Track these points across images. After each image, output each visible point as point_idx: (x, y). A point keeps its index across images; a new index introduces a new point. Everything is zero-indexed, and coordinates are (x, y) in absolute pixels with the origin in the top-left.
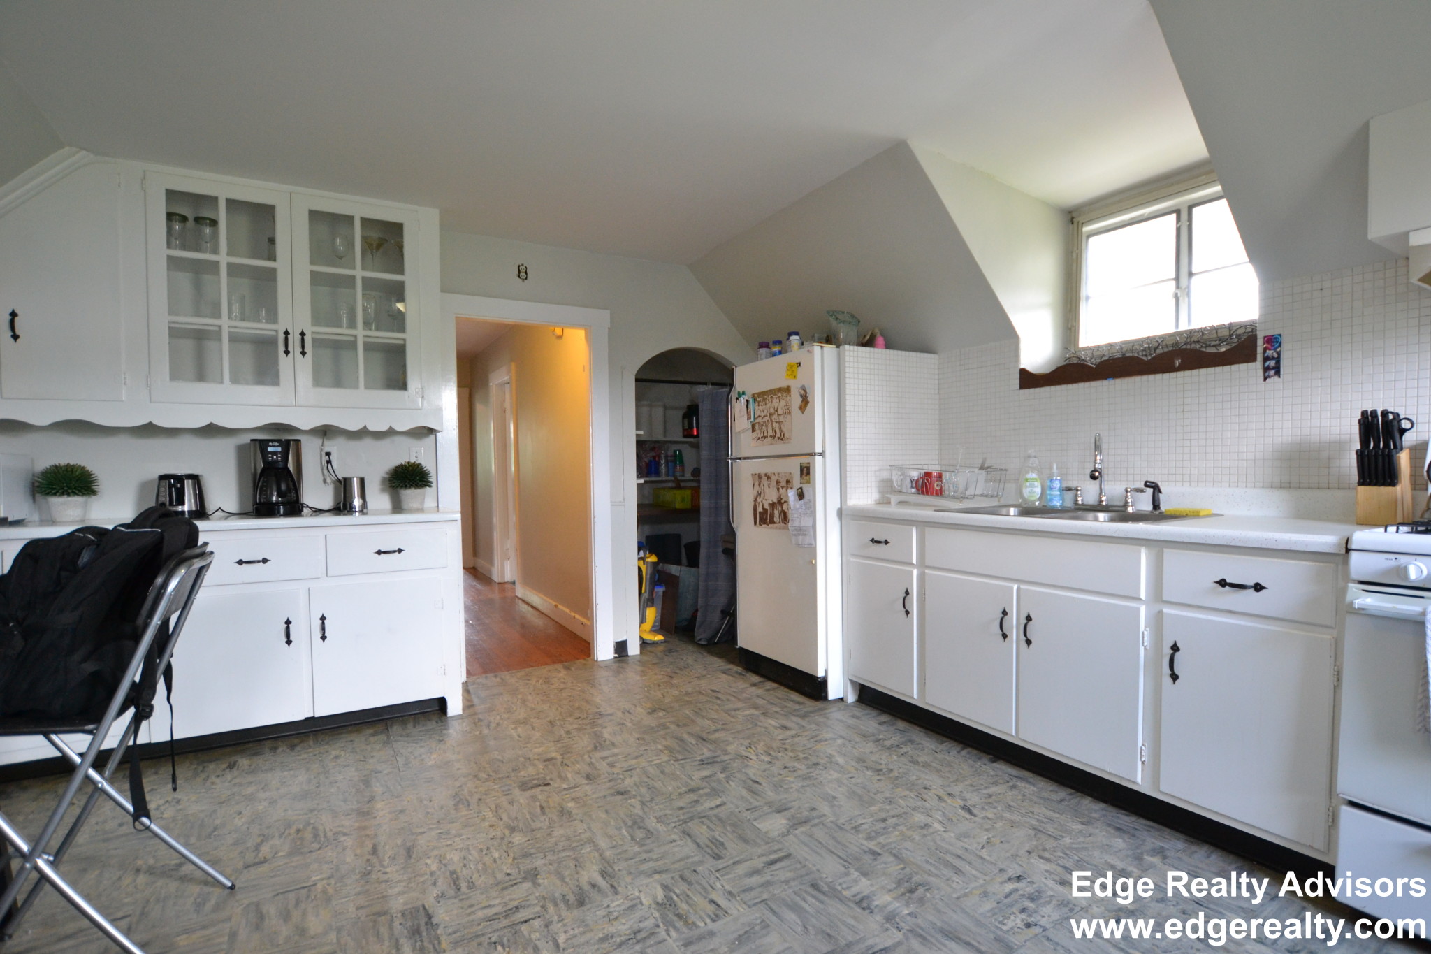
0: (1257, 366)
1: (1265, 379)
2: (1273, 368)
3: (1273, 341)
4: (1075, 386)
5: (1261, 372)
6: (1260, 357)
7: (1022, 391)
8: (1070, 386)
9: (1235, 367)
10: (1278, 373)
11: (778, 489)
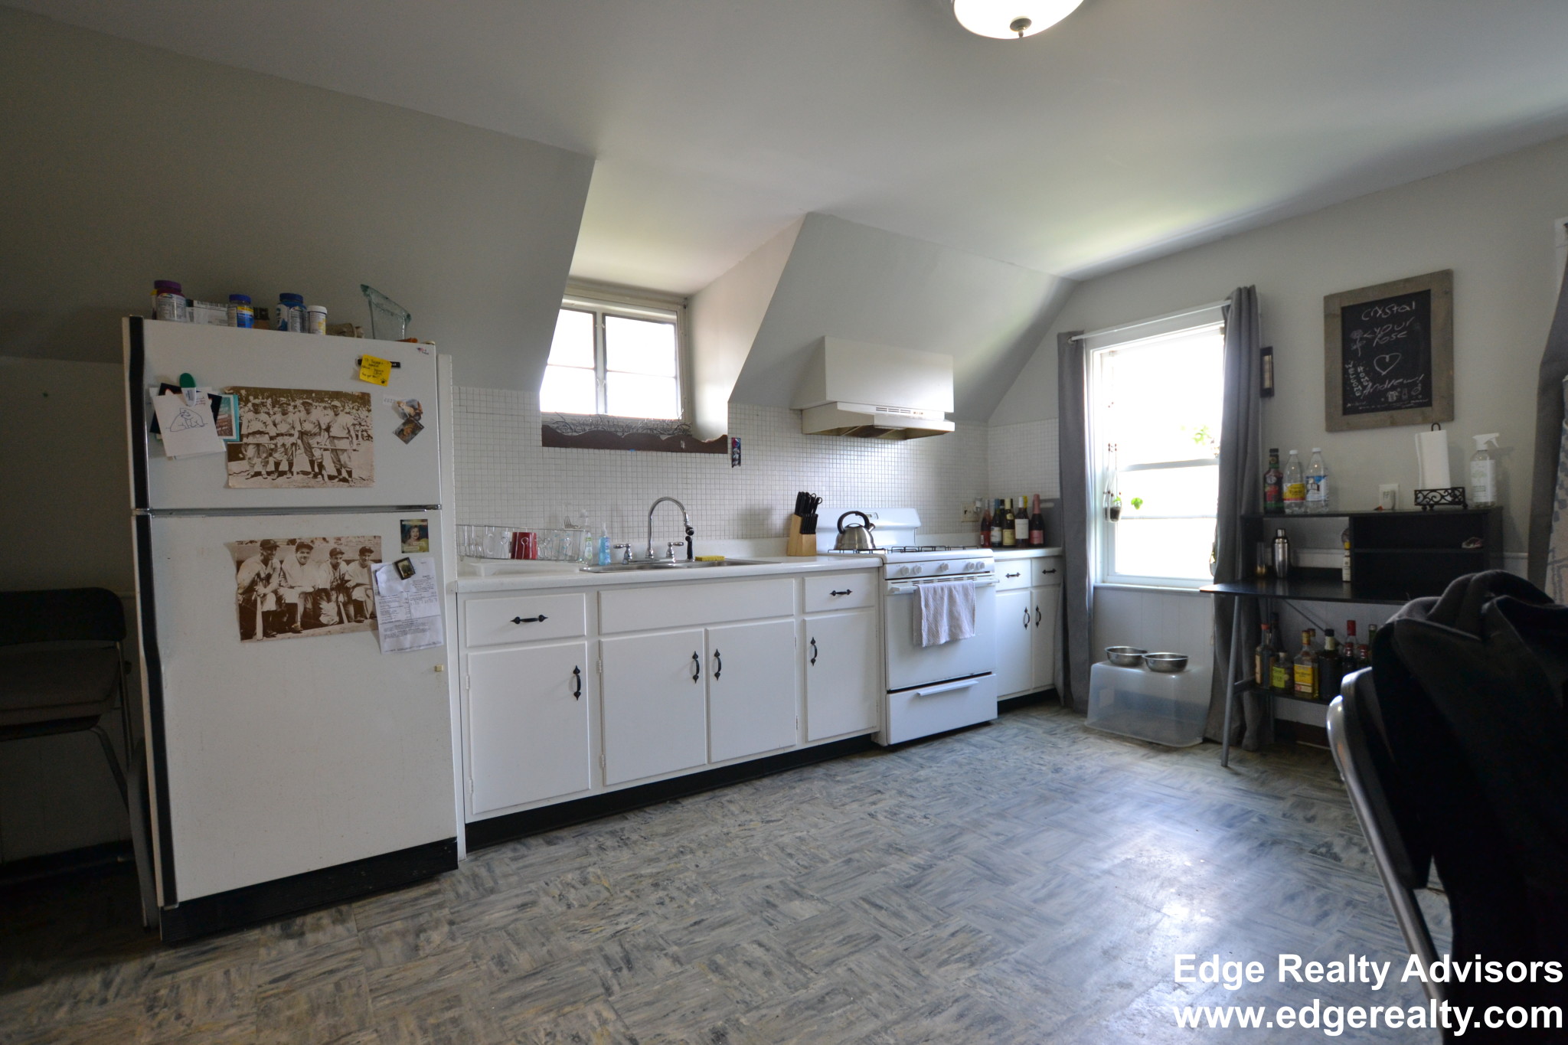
0: (728, 456)
1: (733, 467)
2: (736, 461)
3: (736, 444)
4: (602, 451)
5: (730, 462)
6: (729, 451)
7: (546, 449)
8: (596, 451)
9: (716, 455)
10: (739, 463)
11: (335, 566)
